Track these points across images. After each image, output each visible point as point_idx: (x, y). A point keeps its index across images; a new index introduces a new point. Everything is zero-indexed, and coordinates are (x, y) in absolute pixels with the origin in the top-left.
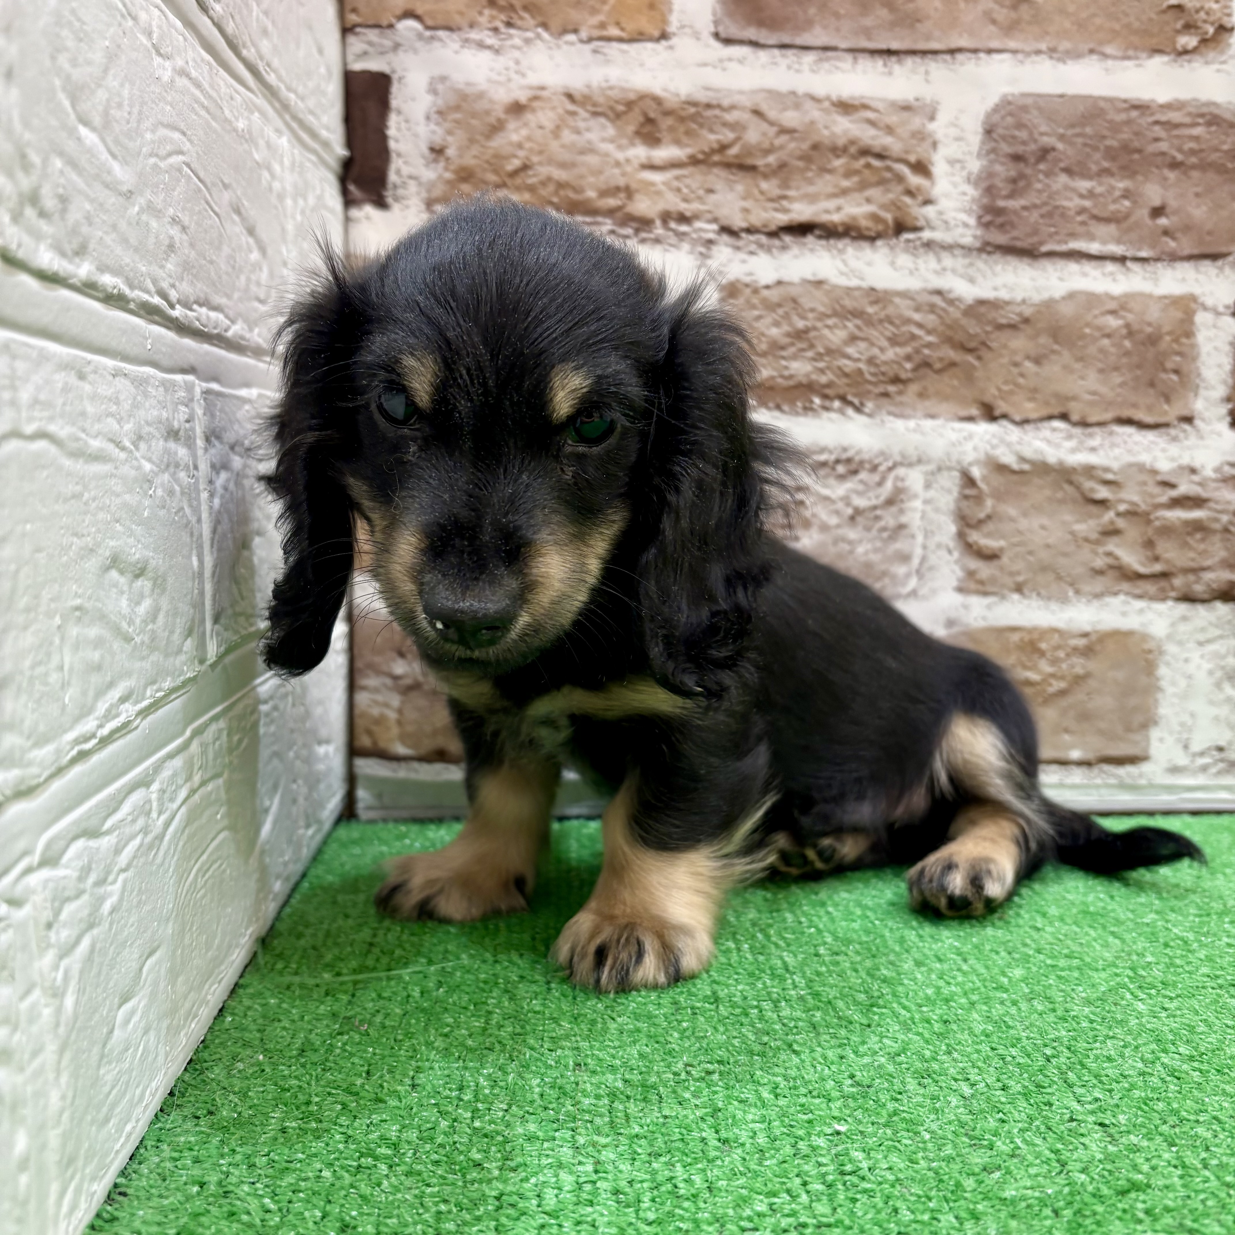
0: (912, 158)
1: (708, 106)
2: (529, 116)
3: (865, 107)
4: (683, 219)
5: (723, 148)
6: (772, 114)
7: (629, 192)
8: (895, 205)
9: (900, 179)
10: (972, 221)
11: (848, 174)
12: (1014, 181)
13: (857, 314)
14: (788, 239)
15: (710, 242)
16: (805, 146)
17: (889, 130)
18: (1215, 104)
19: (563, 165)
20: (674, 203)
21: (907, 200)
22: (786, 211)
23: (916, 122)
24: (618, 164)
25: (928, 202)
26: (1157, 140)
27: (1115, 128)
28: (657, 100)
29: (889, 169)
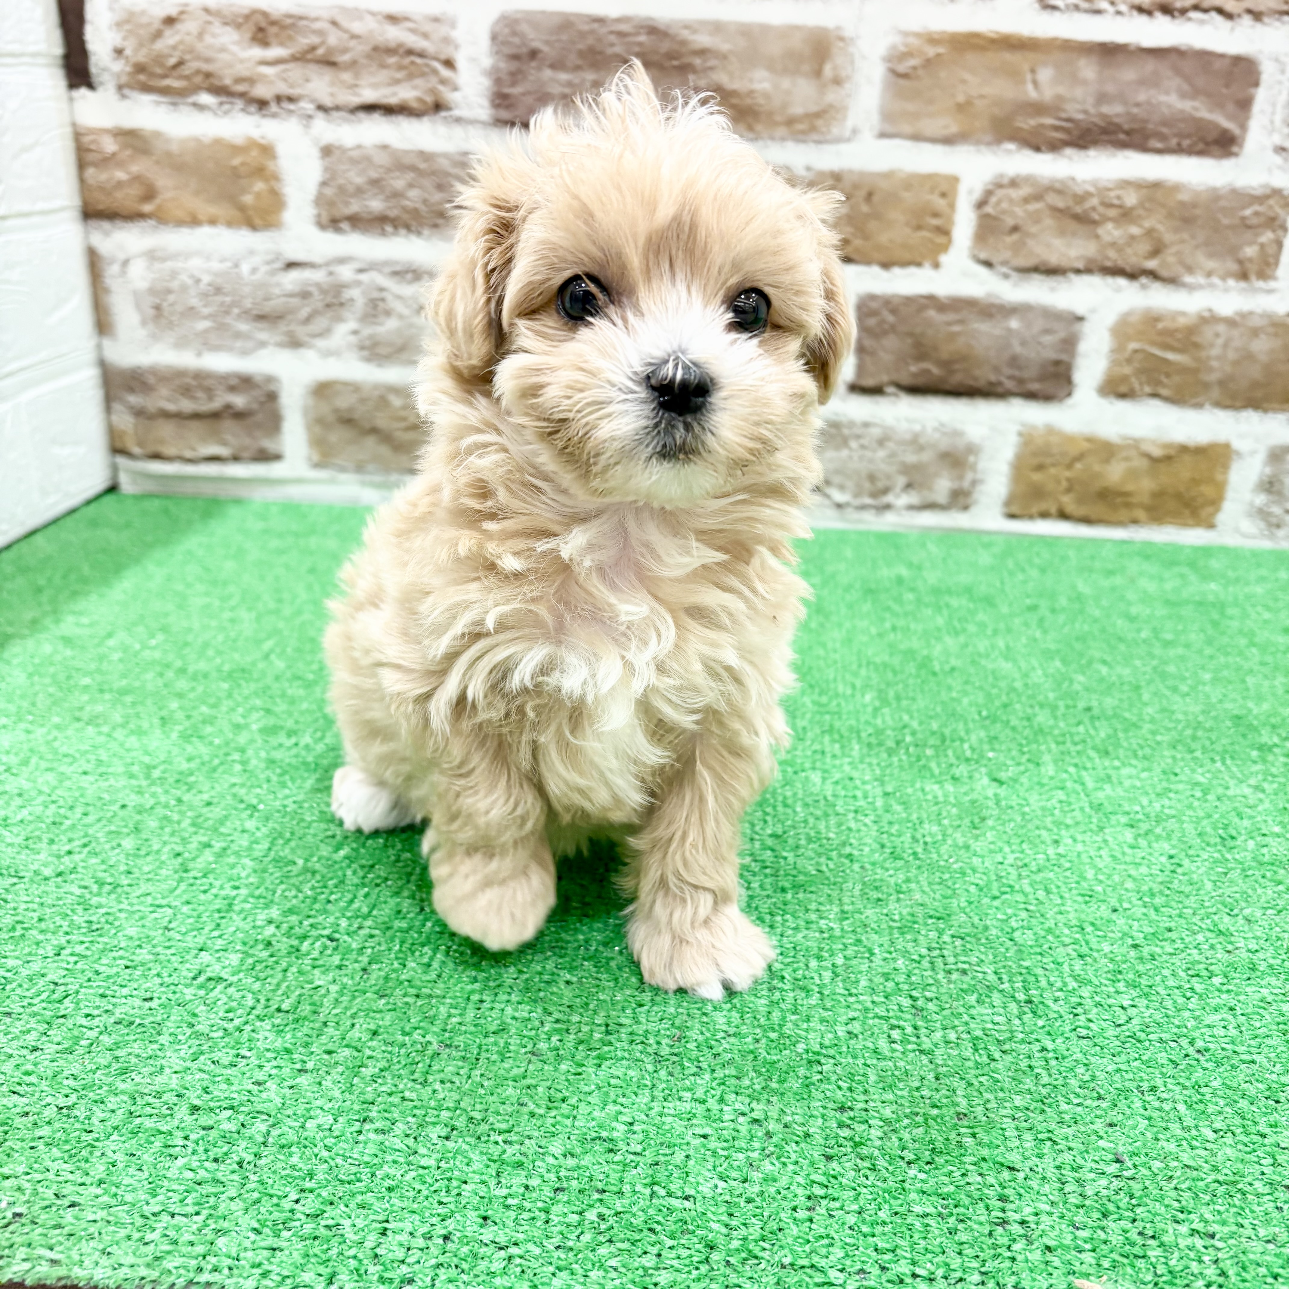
0: (443, 57)
1: (301, 18)
2: (178, 26)
3: (407, 19)
4: (291, 99)
5: (313, 48)
6: (344, 23)
7: (251, 81)
8: (433, 91)
9: (435, 72)
10: (485, 103)
11: (400, 68)
12: (513, 74)
13: (413, 168)
14: (362, 115)
15: (310, 117)
16: (367, 48)
17: (425, 36)
18: (651, 19)
19: (208, 60)
20: (283, 88)
21: (441, 88)
22: (358, 95)
23: (443, 30)
24: (242, 61)
25: (456, 89)
26: (612, 45)
27: (583, 35)
28: (265, 14)
29: (427, 65)
